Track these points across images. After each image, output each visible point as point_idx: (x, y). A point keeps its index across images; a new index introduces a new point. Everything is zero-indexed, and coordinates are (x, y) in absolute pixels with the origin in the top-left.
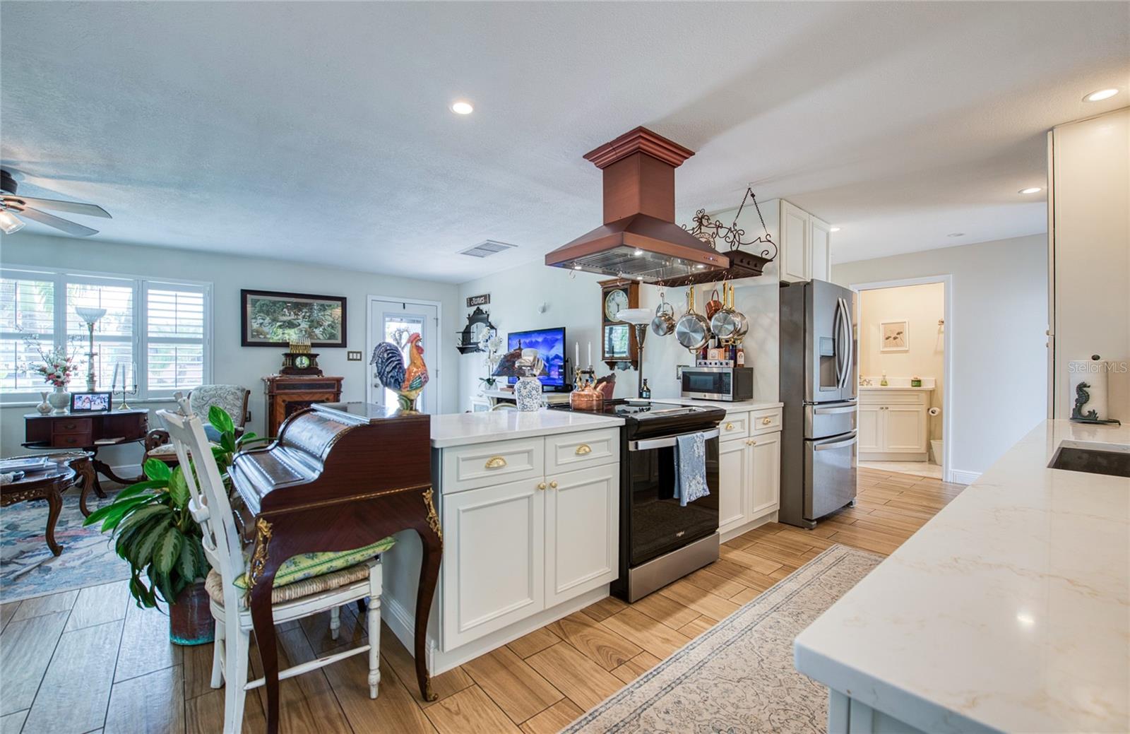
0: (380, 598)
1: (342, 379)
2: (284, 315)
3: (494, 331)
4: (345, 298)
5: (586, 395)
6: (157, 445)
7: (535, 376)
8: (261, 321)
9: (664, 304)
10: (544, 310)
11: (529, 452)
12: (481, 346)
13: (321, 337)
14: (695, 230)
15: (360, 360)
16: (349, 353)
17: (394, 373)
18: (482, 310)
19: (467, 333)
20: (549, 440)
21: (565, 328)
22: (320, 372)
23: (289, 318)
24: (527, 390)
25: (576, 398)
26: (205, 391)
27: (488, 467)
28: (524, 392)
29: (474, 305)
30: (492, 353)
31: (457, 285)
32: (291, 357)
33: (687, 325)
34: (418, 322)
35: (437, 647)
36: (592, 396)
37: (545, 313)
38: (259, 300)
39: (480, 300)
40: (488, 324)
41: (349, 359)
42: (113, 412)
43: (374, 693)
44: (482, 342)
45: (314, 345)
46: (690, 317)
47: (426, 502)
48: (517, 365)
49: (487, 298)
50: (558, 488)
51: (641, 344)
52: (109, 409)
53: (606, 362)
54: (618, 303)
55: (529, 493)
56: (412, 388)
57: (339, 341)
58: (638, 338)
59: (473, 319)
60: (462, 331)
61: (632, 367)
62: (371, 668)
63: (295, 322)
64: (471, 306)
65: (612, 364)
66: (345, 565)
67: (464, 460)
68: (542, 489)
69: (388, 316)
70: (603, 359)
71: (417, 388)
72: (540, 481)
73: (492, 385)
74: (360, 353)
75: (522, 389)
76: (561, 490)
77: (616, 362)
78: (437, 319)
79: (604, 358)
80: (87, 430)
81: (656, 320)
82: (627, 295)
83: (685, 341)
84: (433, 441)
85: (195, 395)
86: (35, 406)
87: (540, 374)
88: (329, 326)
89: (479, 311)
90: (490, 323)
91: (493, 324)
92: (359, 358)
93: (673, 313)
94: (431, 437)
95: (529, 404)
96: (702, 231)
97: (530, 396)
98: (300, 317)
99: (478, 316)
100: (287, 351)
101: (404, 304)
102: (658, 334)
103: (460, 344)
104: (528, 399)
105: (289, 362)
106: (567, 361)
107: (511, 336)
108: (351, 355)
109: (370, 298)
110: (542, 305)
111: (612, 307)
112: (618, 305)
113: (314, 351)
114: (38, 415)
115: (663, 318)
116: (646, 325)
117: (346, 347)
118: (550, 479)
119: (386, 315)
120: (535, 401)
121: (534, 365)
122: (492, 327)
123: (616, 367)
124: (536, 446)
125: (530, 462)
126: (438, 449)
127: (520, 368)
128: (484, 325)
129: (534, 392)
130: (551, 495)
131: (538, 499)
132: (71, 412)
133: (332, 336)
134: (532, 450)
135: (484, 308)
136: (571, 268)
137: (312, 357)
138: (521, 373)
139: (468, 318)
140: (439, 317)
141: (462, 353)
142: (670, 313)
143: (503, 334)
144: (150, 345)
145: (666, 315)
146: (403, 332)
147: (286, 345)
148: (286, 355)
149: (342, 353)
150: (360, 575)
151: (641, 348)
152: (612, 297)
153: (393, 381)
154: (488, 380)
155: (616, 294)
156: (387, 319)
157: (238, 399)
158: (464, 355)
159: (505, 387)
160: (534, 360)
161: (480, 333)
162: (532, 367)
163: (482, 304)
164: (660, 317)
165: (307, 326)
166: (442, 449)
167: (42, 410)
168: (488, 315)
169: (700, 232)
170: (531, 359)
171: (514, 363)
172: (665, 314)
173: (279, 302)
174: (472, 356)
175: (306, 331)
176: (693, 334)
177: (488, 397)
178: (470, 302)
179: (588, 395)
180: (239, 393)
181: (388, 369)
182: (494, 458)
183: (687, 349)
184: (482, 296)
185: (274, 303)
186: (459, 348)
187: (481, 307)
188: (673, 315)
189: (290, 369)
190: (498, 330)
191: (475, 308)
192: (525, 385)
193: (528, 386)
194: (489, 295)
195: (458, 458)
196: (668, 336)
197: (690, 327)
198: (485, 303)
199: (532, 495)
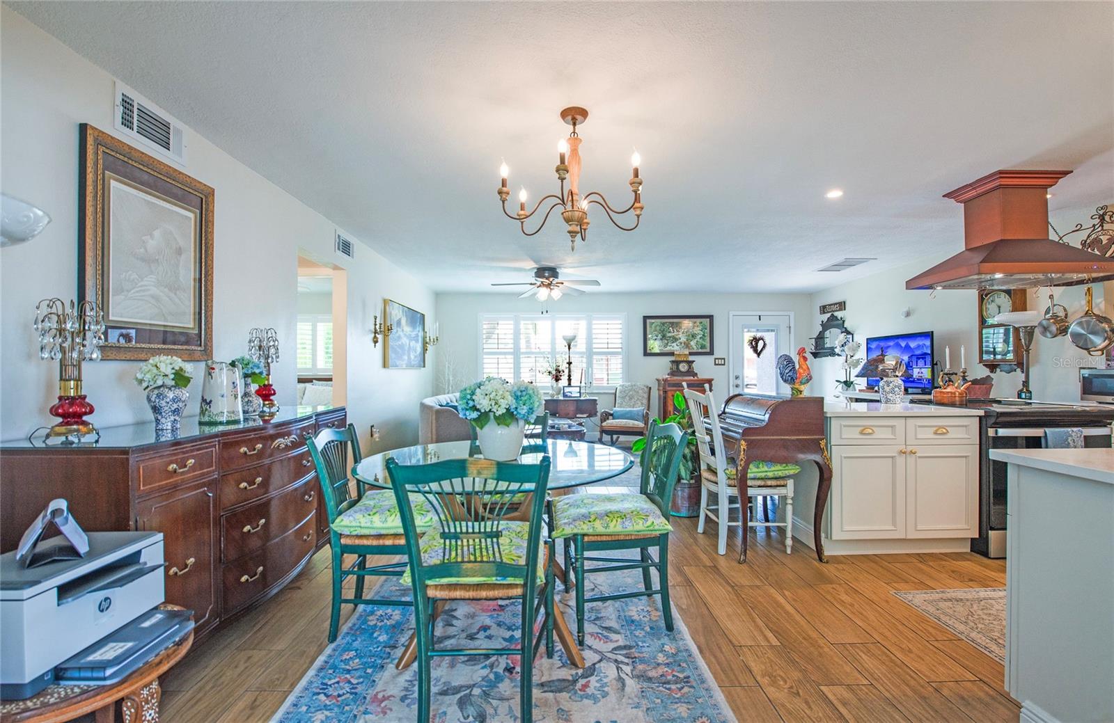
0: (792, 499)
1: (712, 380)
2: (670, 332)
3: (851, 336)
4: (713, 316)
5: (948, 392)
6: (605, 421)
7: (897, 376)
8: (656, 337)
9: (1054, 305)
10: (908, 314)
11: (892, 427)
12: (837, 351)
13: (695, 347)
14: (1096, 227)
15: (724, 364)
16: (715, 359)
17: (790, 374)
18: (836, 317)
19: (820, 338)
20: (910, 421)
21: (932, 332)
22: (696, 374)
23: (673, 334)
24: (890, 387)
25: (938, 395)
26: (626, 387)
27: (862, 433)
28: (887, 389)
29: (828, 312)
30: (849, 356)
31: (809, 294)
32: (677, 363)
33: (1085, 326)
34: (772, 331)
35: (827, 537)
36: (955, 393)
37: (910, 318)
38: (653, 323)
39: (834, 308)
40: (844, 330)
41: (715, 364)
42: (582, 398)
43: (789, 551)
44: (838, 347)
45: (691, 354)
46: (1088, 318)
47: (822, 447)
48: (881, 367)
49: (842, 306)
50: (918, 455)
51: (1028, 346)
52: (580, 397)
53: (984, 365)
54: (999, 304)
55: (894, 455)
56: (801, 383)
57: (708, 350)
58: (1023, 340)
59: (826, 326)
60: (815, 337)
61: (1018, 370)
62: (787, 536)
63: (677, 337)
64: (824, 313)
65: (993, 367)
66: (773, 476)
67: (845, 426)
68: (903, 453)
69: (745, 328)
70: (980, 362)
71: (805, 383)
72: (903, 448)
73: (849, 387)
74: (724, 359)
75: (885, 387)
76: (920, 457)
77: (999, 365)
78: (790, 327)
79: (981, 360)
80: (572, 408)
81: (1045, 323)
82: (1010, 297)
83: (1082, 343)
84: (826, 413)
85: (620, 389)
86: (548, 393)
87: (902, 376)
88: (700, 338)
89: (833, 318)
90: (845, 328)
91: (849, 329)
92: (723, 363)
93: (1066, 315)
94: (825, 410)
95: (892, 398)
96: (1104, 228)
97: (893, 391)
98: (681, 333)
99: (834, 322)
100: (673, 358)
101: (760, 316)
102: (1046, 336)
103: (813, 349)
104: (891, 395)
105: (675, 367)
106: (936, 364)
107: (869, 341)
108: (717, 361)
109: (731, 314)
110: (906, 309)
111: (992, 308)
112: (999, 307)
113: (691, 358)
114: (550, 398)
115: (1052, 321)
116: (1033, 328)
117: (713, 354)
118: (909, 448)
119: (744, 326)
120: (898, 396)
121: (896, 368)
122: (848, 333)
123: (998, 370)
124: (899, 424)
125: (894, 433)
126: (827, 417)
127: (884, 370)
128: (840, 331)
129: (897, 389)
130: (911, 459)
131: (900, 460)
132: (564, 397)
133: (703, 347)
134: (895, 426)
135: (839, 314)
136: (932, 289)
137: (690, 363)
138: (884, 374)
139: (822, 325)
140: (792, 325)
141: (815, 358)
142: (1062, 314)
143: (861, 338)
144: (595, 357)
145: (1058, 316)
146: (759, 341)
147: (672, 354)
148: (673, 362)
149: (710, 359)
150: (782, 482)
151: (1028, 351)
152: (991, 299)
153: (790, 378)
154: (846, 383)
155: (996, 295)
156: (746, 330)
157: (645, 393)
158: (817, 359)
159: (865, 388)
160: (896, 364)
161: (834, 338)
162: (894, 370)
163: (837, 311)
164: (1048, 319)
165: (685, 340)
166: (830, 417)
167: (552, 396)
168: (844, 321)
169: (1102, 229)
170: (894, 363)
171: (877, 367)
172: (1055, 317)
173: (666, 323)
174: (827, 361)
175: (684, 343)
176: (1090, 336)
177: (846, 398)
178: (823, 309)
179: (951, 393)
180: (645, 389)
181: (787, 371)
182: (866, 427)
183: (1086, 351)
184: (836, 304)
185: (663, 324)
186: (812, 353)
187: (836, 314)
188: (1066, 318)
189: (675, 372)
190: (855, 336)
191: (829, 315)
192: (888, 384)
193: (891, 385)
194: (844, 302)
195: (841, 425)
196: (1059, 338)
197: (1088, 329)
198: (840, 310)
199: (895, 456)
